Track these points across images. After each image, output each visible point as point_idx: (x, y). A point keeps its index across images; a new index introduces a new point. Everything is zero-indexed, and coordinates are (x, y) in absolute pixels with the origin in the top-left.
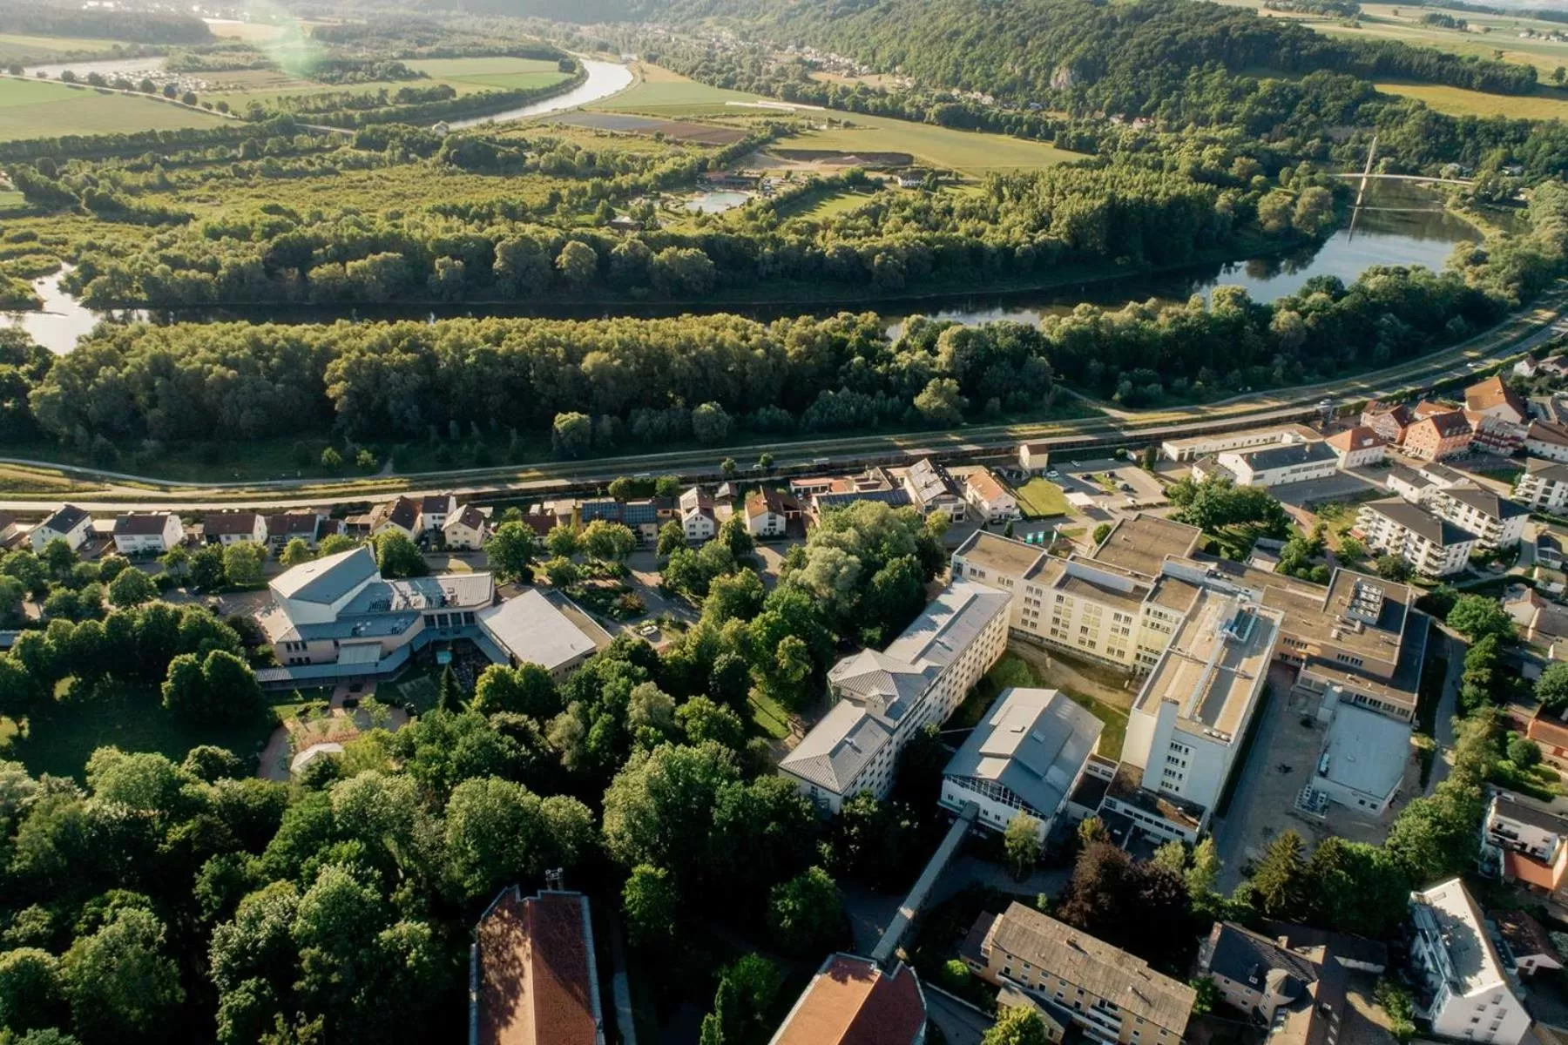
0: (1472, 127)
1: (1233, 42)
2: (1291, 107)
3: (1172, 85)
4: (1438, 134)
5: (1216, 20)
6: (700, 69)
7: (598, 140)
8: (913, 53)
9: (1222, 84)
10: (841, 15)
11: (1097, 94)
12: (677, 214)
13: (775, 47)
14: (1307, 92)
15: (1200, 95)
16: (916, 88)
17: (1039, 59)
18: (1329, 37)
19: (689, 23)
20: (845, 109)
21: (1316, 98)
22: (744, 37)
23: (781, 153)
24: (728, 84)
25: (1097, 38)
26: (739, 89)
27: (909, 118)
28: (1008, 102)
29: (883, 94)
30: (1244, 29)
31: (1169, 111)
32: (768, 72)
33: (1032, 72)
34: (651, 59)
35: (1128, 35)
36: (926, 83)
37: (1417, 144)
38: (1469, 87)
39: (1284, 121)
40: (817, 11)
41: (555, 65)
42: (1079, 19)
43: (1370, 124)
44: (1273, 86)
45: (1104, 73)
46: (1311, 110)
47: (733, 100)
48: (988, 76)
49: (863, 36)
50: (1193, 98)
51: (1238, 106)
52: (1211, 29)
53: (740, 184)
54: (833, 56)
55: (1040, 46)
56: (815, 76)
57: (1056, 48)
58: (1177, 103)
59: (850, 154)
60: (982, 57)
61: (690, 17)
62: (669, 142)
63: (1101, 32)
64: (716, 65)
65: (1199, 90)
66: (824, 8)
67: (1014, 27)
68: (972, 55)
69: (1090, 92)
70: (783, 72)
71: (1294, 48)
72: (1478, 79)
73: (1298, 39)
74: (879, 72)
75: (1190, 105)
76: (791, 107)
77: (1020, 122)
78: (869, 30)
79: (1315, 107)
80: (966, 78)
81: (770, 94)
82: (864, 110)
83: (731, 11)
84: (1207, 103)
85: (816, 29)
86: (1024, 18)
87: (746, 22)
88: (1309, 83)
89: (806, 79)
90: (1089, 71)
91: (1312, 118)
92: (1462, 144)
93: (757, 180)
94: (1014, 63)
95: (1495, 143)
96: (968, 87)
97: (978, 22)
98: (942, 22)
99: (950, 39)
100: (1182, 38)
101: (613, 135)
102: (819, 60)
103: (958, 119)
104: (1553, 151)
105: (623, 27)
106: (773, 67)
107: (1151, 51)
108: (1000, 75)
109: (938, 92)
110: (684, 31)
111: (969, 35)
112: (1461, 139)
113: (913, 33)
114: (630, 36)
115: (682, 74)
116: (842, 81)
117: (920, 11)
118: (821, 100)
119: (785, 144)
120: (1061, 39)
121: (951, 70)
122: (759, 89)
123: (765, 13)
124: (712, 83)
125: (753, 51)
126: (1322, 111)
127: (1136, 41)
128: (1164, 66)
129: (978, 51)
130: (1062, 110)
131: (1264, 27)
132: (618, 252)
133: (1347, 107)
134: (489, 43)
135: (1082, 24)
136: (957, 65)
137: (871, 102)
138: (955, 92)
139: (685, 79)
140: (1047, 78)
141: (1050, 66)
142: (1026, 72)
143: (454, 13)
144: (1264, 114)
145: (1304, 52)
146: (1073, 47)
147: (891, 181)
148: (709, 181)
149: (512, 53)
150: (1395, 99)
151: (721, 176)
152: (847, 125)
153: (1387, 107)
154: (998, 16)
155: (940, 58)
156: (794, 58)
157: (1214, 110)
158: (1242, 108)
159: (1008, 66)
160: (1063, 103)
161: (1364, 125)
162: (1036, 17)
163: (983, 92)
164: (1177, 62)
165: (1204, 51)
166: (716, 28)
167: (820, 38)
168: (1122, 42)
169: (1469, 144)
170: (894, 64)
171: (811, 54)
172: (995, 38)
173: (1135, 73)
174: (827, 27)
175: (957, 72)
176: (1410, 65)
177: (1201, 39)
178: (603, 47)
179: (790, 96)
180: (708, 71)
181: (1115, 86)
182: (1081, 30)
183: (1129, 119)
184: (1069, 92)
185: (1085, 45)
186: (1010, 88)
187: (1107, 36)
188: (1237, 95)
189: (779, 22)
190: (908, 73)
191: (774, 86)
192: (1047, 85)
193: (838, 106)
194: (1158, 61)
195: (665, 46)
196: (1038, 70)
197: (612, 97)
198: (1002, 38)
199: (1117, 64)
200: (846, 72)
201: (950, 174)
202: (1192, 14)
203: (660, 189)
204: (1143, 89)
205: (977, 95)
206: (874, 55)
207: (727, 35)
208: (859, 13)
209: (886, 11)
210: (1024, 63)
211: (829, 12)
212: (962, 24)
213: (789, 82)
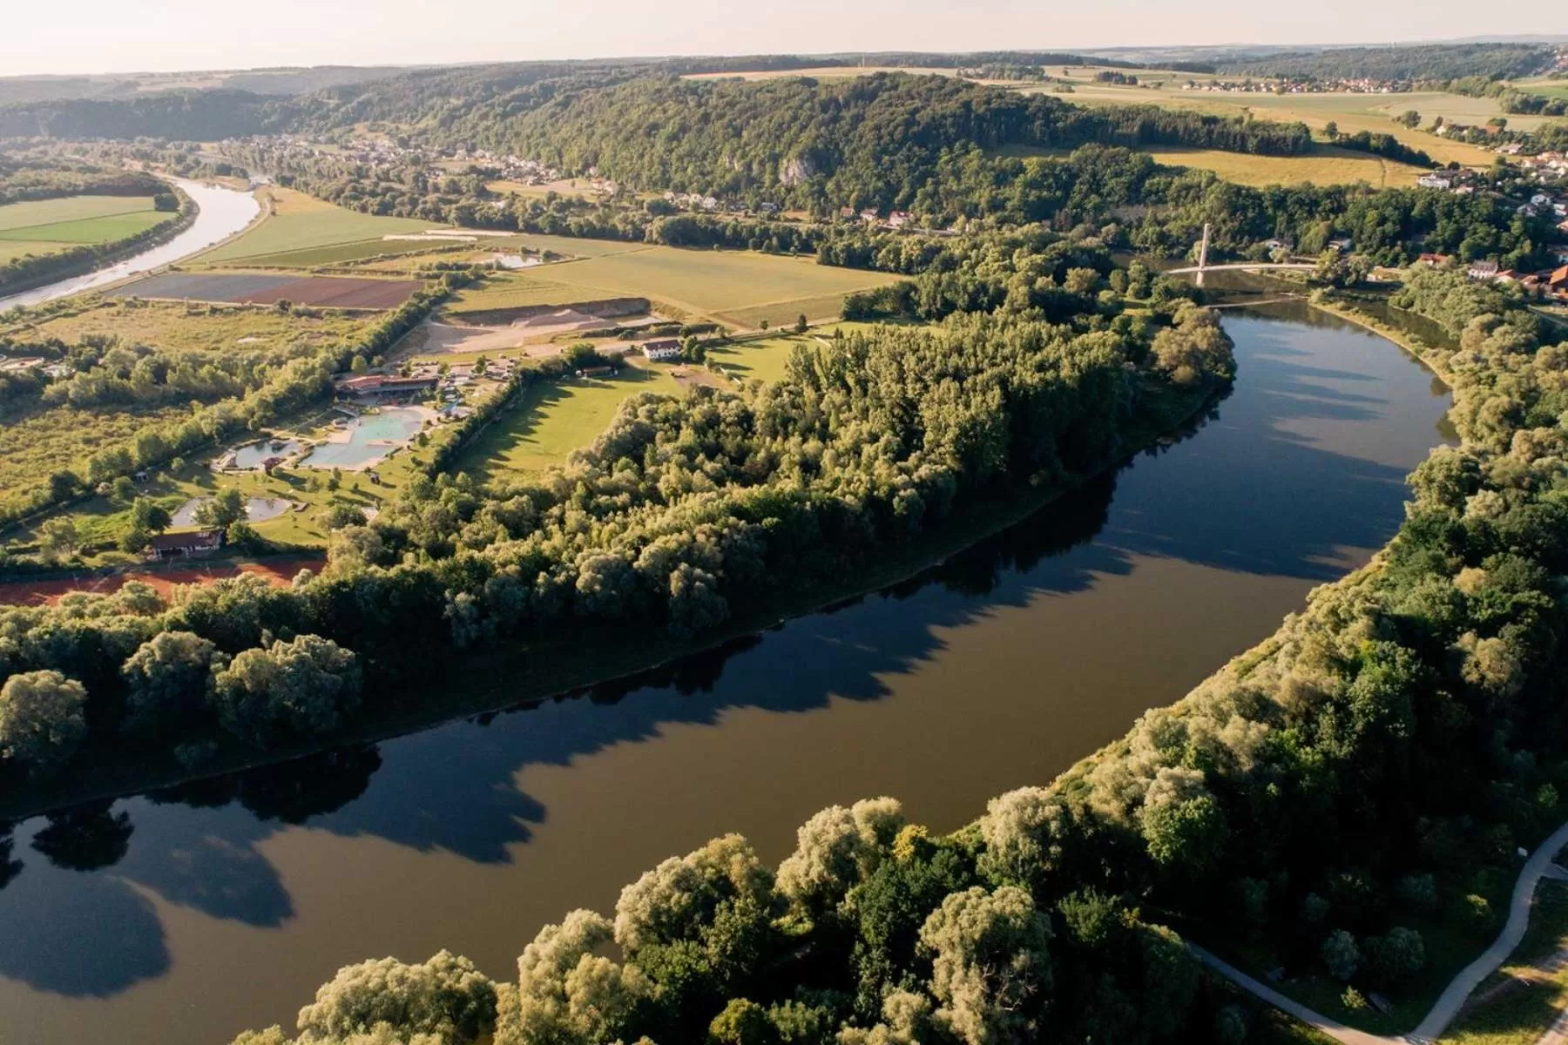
0: (1281, 199)
1: (981, 118)
2: (1067, 187)
3: (924, 172)
4: (1244, 209)
5: (952, 94)
6: (347, 193)
7: (191, 321)
8: (607, 153)
9: (983, 167)
10: (514, 112)
11: (839, 187)
12: (298, 482)
13: (442, 153)
14: (1081, 170)
15: (959, 179)
16: (620, 194)
17: (759, 151)
18: (1078, 106)
19: (337, 132)
20: (541, 232)
21: (1094, 175)
22: (404, 143)
23: (465, 316)
24: (384, 210)
25: (823, 123)
26: (400, 215)
27: (624, 238)
28: (734, 203)
29: (582, 205)
30: (988, 102)
31: (928, 202)
32: (436, 189)
33: (755, 166)
34: (286, 182)
35: (858, 119)
36: (630, 186)
37: (1224, 221)
38: (1243, 150)
39: (1064, 205)
40: (485, 110)
41: (149, 201)
42: (795, 102)
43: (1162, 201)
44: (1042, 166)
45: (841, 162)
46: (1091, 191)
47: (393, 230)
48: (703, 174)
49: (543, 135)
50: (953, 185)
51: (1007, 192)
52: (952, 106)
53: (407, 394)
54: (512, 159)
55: (759, 136)
56: (493, 187)
57: (778, 138)
58: (936, 192)
59: (563, 307)
60: (690, 154)
61: (337, 125)
62: (299, 314)
63: (826, 116)
64: (367, 183)
65: (957, 174)
66: (492, 106)
67: (721, 117)
68: (681, 151)
69: (830, 186)
70: (454, 188)
71: (1048, 122)
72: (1252, 143)
73: (1050, 110)
74: (570, 176)
75: (950, 194)
76: (469, 235)
77: (766, 233)
78: (548, 127)
79: (1096, 185)
80: (677, 178)
81: (440, 219)
82: (566, 232)
83: (383, 116)
84: (970, 190)
85: (487, 129)
86: (732, 105)
87: (404, 127)
88: (1078, 159)
89: (483, 194)
90: (823, 161)
91: (1094, 199)
92: (1274, 219)
93: (433, 383)
94: (732, 157)
95: (1311, 215)
96: (682, 189)
97: (678, 113)
98: (634, 114)
99: (648, 135)
100: (924, 117)
101: (214, 311)
102: (498, 165)
103: (688, 235)
104: (1382, 221)
105: (259, 141)
106: (442, 180)
107: (891, 134)
108: (718, 172)
109: (648, 198)
110: (332, 141)
111: (670, 128)
112: (1270, 211)
113: (600, 129)
114: (262, 153)
115: (326, 199)
116: (531, 192)
117: (605, 102)
118: (508, 222)
119: (471, 300)
120: (781, 128)
121: (657, 170)
122: (426, 214)
123: (424, 115)
124: (364, 209)
125: (415, 161)
126: (1105, 190)
127: (870, 124)
128: (910, 150)
129: (685, 147)
130: (800, 209)
131: (1007, 99)
132: (138, 668)
133: (1131, 183)
134: (59, 178)
135: (801, 107)
136: (663, 163)
137: (572, 221)
138: (668, 195)
139: (331, 206)
140: (775, 172)
141: (775, 159)
142: (749, 167)
143: (36, 139)
144: (1039, 198)
145: (1060, 124)
146: (797, 136)
147: (633, 352)
148: (354, 395)
149: (90, 190)
150: (1181, 171)
151: (375, 380)
152: (549, 256)
153: (1177, 181)
154: (699, 105)
155: (642, 156)
156: (466, 165)
157: (982, 197)
158: (1014, 193)
159: (724, 160)
160: (801, 201)
161: (1155, 203)
162: (744, 103)
163: (702, 192)
164: (922, 145)
165: (952, 131)
166: (371, 136)
167: (493, 140)
168: (854, 127)
169: (1282, 218)
170: (587, 166)
171: (486, 161)
172: (701, 131)
173: (878, 160)
174: (499, 127)
175: (664, 173)
176: (1175, 130)
177: (944, 117)
178: (224, 170)
179: (468, 219)
180: (358, 194)
181: (858, 177)
182: (803, 115)
183: (884, 213)
184: (806, 188)
185: (811, 131)
186: (734, 187)
187: (835, 120)
188: (1002, 179)
189: (443, 123)
190: (605, 175)
191: (445, 208)
192: (776, 181)
193: (532, 229)
194: (901, 144)
195: (307, 163)
196: (762, 163)
197: (224, 244)
198: (710, 129)
199: (854, 151)
200: (531, 179)
201: (712, 328)
202: (922, 89)
203: (271, 423)
204: (892, 178)
205: (694, 198)
206: (560, 155)
207: (384, 142)
208: (533, 109)
209: (565, 104)
210: (743, 157)
211: (499, 110)
212: (658, 116)
213: (463, 202)
